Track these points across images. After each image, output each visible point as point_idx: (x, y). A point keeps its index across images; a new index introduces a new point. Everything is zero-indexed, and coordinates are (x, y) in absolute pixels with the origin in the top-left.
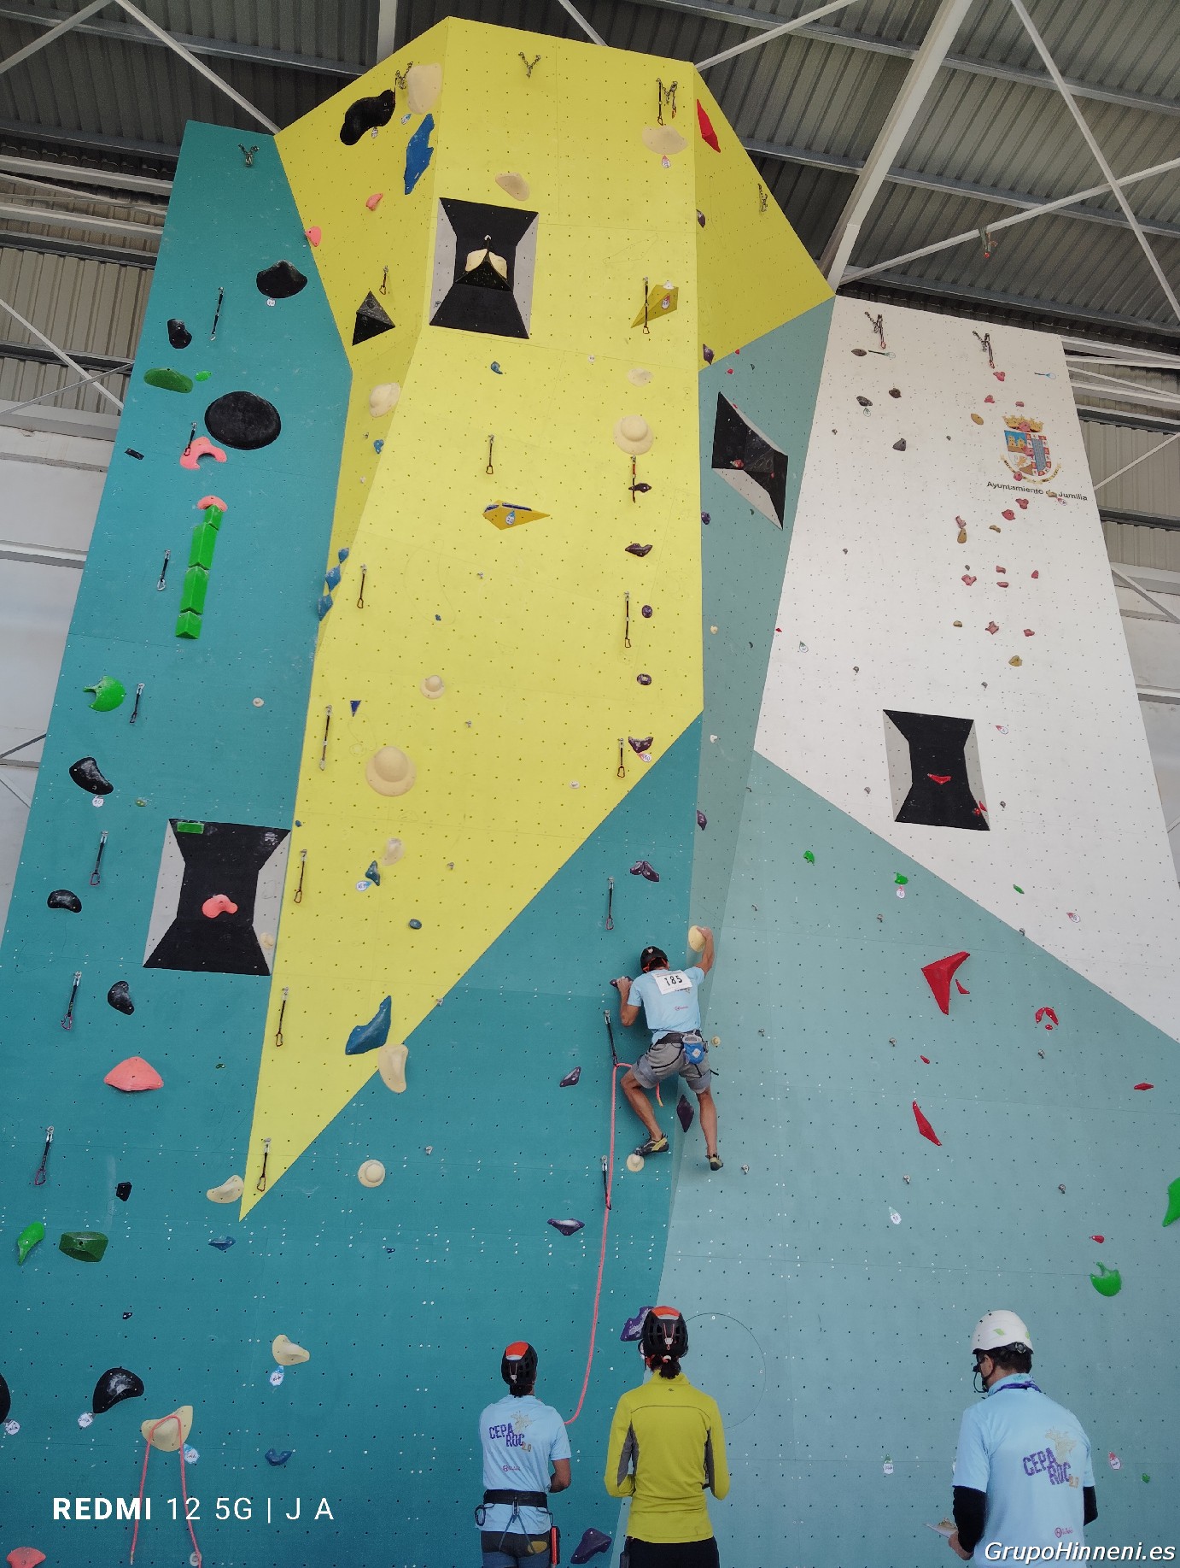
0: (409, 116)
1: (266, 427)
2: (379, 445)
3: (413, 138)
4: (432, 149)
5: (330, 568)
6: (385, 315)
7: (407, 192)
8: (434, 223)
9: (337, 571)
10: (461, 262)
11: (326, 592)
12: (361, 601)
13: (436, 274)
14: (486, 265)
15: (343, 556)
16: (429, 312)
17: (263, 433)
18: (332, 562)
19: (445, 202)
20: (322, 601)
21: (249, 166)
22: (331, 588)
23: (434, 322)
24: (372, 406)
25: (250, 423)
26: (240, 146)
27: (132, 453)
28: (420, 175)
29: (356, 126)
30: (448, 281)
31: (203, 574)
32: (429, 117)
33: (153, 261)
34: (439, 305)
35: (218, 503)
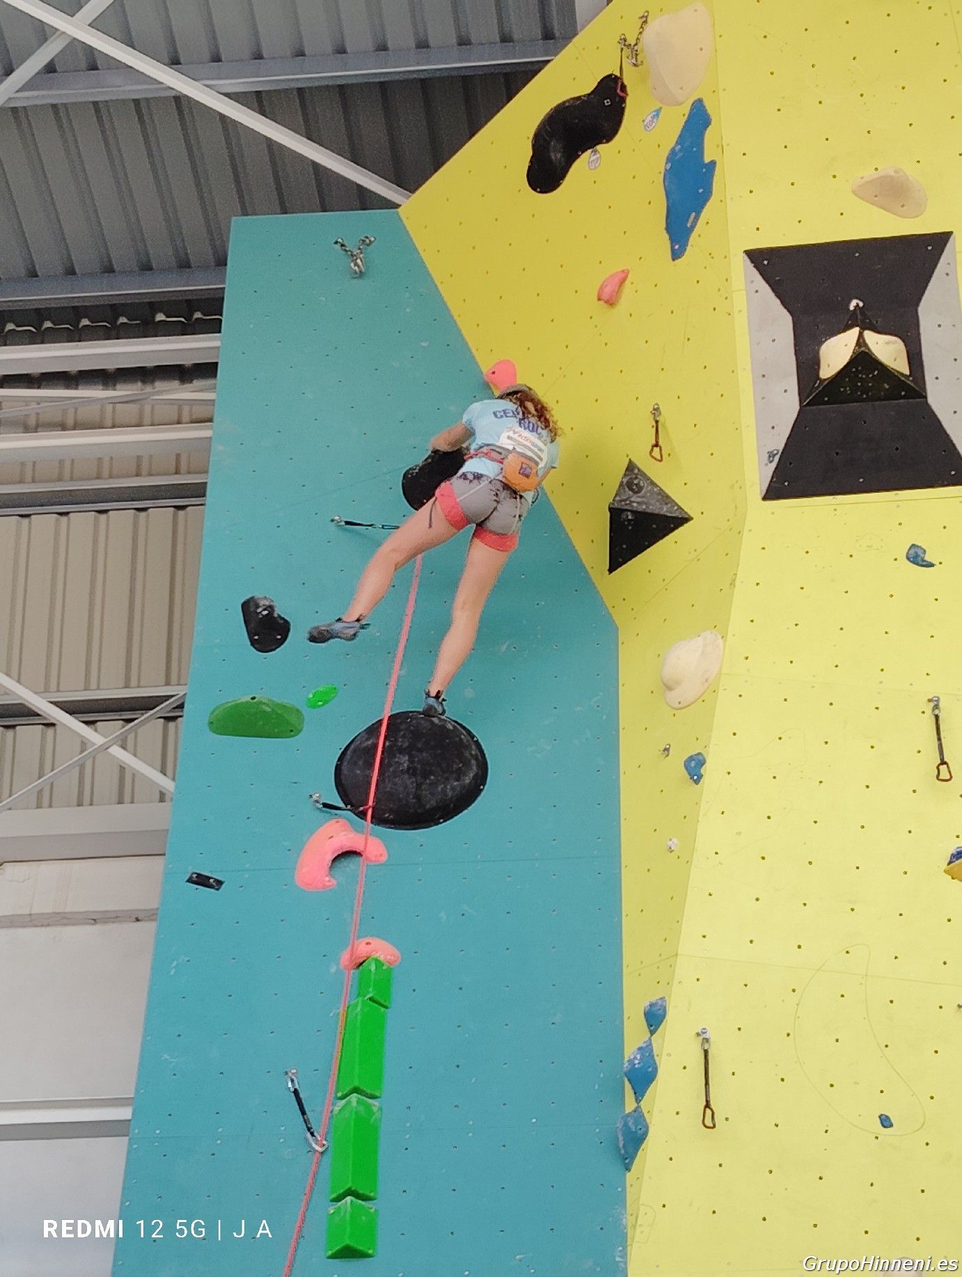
0: (657, 113)
1: (459, 774)
2: (695, 767)
3: (673, 150)
4: (713, 163)
5: (630, 1049)
6: (666, 499)
7: (676, 255)
8: (740, 300)
9: (647, 1052)
10: (807, 363)
11: (630, 1105)
12: (708, 1111)
13: (762, 399)
14: (863, 359)
15: (655, 1017)
16: (758, 474)
17: (452, 788)
18: (634, 1033)
19: (756, 257)
20: (626, 1124)
21: (361, 275)
22: (639, 1094)
23: (773, 493)
24: (669, 688)
25: (426, 775)
26: (336, 242)
27: (201, 880)
28: (697, 218)
29: (556, 156)
30: (788, 406)
31: (369, 1107)
32: (699, 106)
33: (199, 491)
34: (777, 459)
35: (381, 949)
